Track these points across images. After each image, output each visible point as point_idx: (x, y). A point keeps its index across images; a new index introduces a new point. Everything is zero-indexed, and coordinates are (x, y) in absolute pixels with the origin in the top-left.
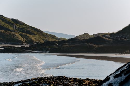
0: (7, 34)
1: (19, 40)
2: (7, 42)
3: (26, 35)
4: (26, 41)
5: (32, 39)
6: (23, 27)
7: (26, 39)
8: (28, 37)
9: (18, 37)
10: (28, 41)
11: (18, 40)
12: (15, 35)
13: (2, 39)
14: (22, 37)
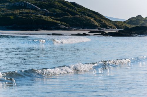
0: (83, 19)
1: (95, 25)
2: (84, 27)
3: (100, 20)
4: (100, 25)
5: (105, 24)
6: (83, 11)
7: (100, 23)
8: (102, 21)
9: (93, 22)
10: (102, 25)
11: (93, 24)
12: (91, 20)
13: (79, 24)
14: (97, 22)
